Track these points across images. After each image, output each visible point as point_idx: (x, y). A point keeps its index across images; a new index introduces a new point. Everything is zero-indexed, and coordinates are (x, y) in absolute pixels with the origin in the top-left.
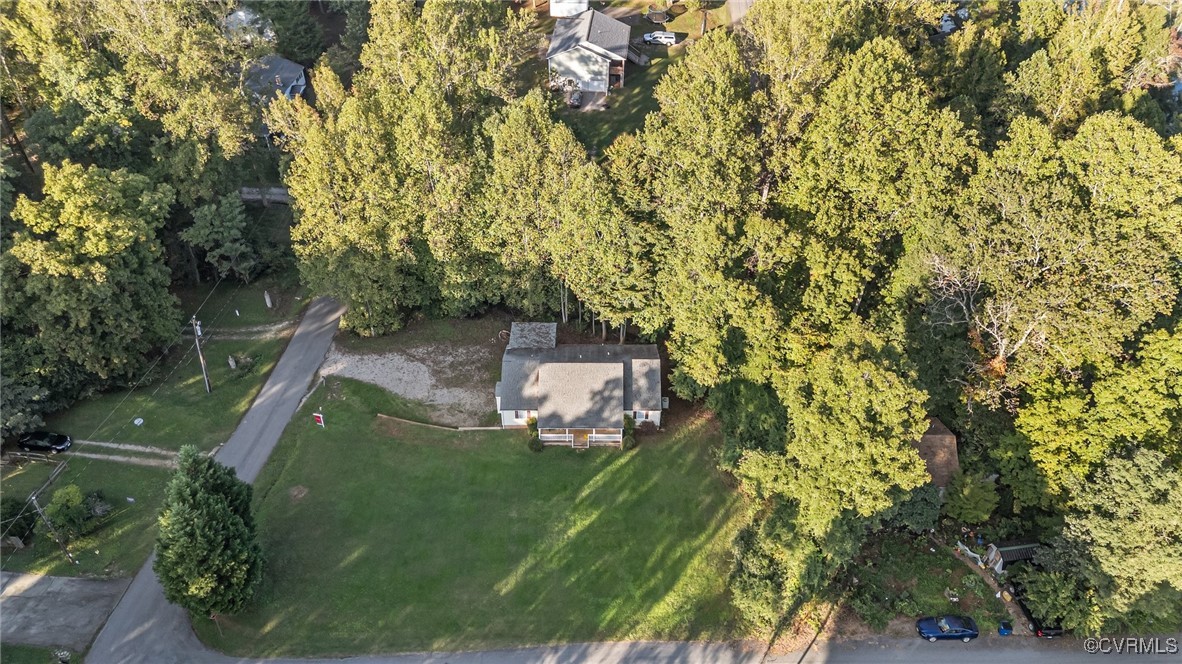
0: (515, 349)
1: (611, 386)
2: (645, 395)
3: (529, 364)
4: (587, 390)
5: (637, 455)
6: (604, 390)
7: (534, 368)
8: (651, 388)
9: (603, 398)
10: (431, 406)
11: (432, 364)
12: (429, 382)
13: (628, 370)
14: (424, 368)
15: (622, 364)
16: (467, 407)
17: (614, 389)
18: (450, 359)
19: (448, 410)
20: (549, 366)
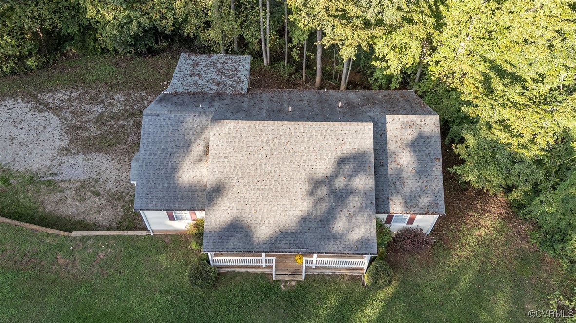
0: (176, 94)
1: (348, 168)
2: (411, 185)
3: (191, 121)
4: (303, 175)
5: (395, 296)
6: (336, 175)
7: (203, 129)
8: (422, 171)
9: (334, 192)
10: (49, 183)
11: (70, 116)
12: (58, 143)
13: (380, 135)
14: (56, 121)
15: (370, 125)
16: (109, 185)
17: (356, 172)
18: (99, 109)
19: (77, 190)
20: (229, 127)
